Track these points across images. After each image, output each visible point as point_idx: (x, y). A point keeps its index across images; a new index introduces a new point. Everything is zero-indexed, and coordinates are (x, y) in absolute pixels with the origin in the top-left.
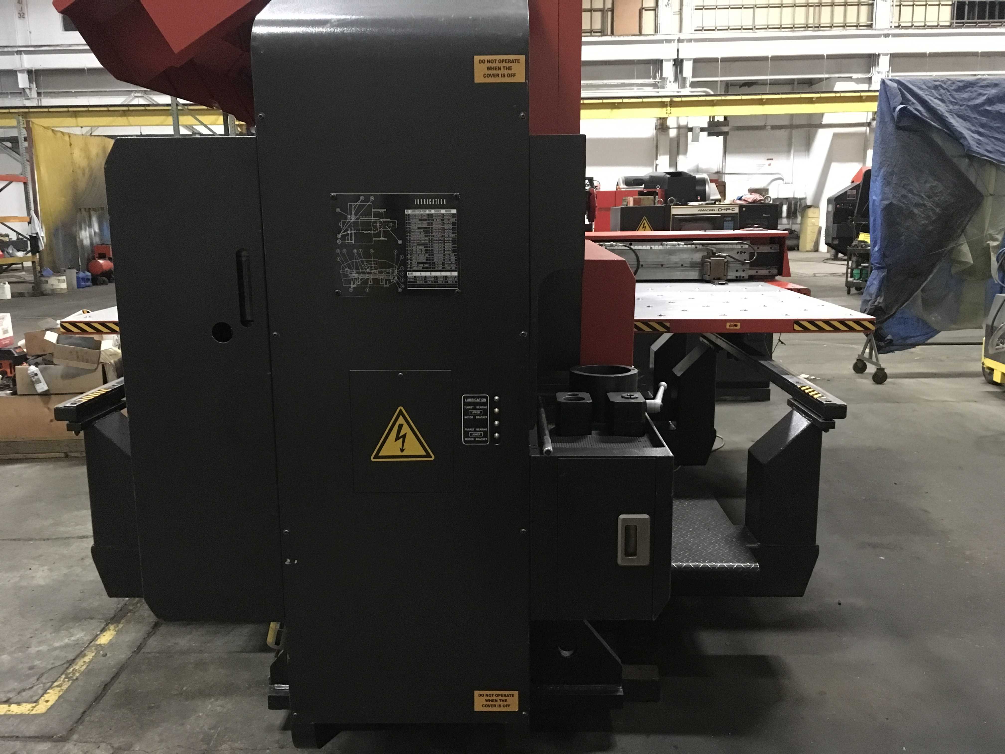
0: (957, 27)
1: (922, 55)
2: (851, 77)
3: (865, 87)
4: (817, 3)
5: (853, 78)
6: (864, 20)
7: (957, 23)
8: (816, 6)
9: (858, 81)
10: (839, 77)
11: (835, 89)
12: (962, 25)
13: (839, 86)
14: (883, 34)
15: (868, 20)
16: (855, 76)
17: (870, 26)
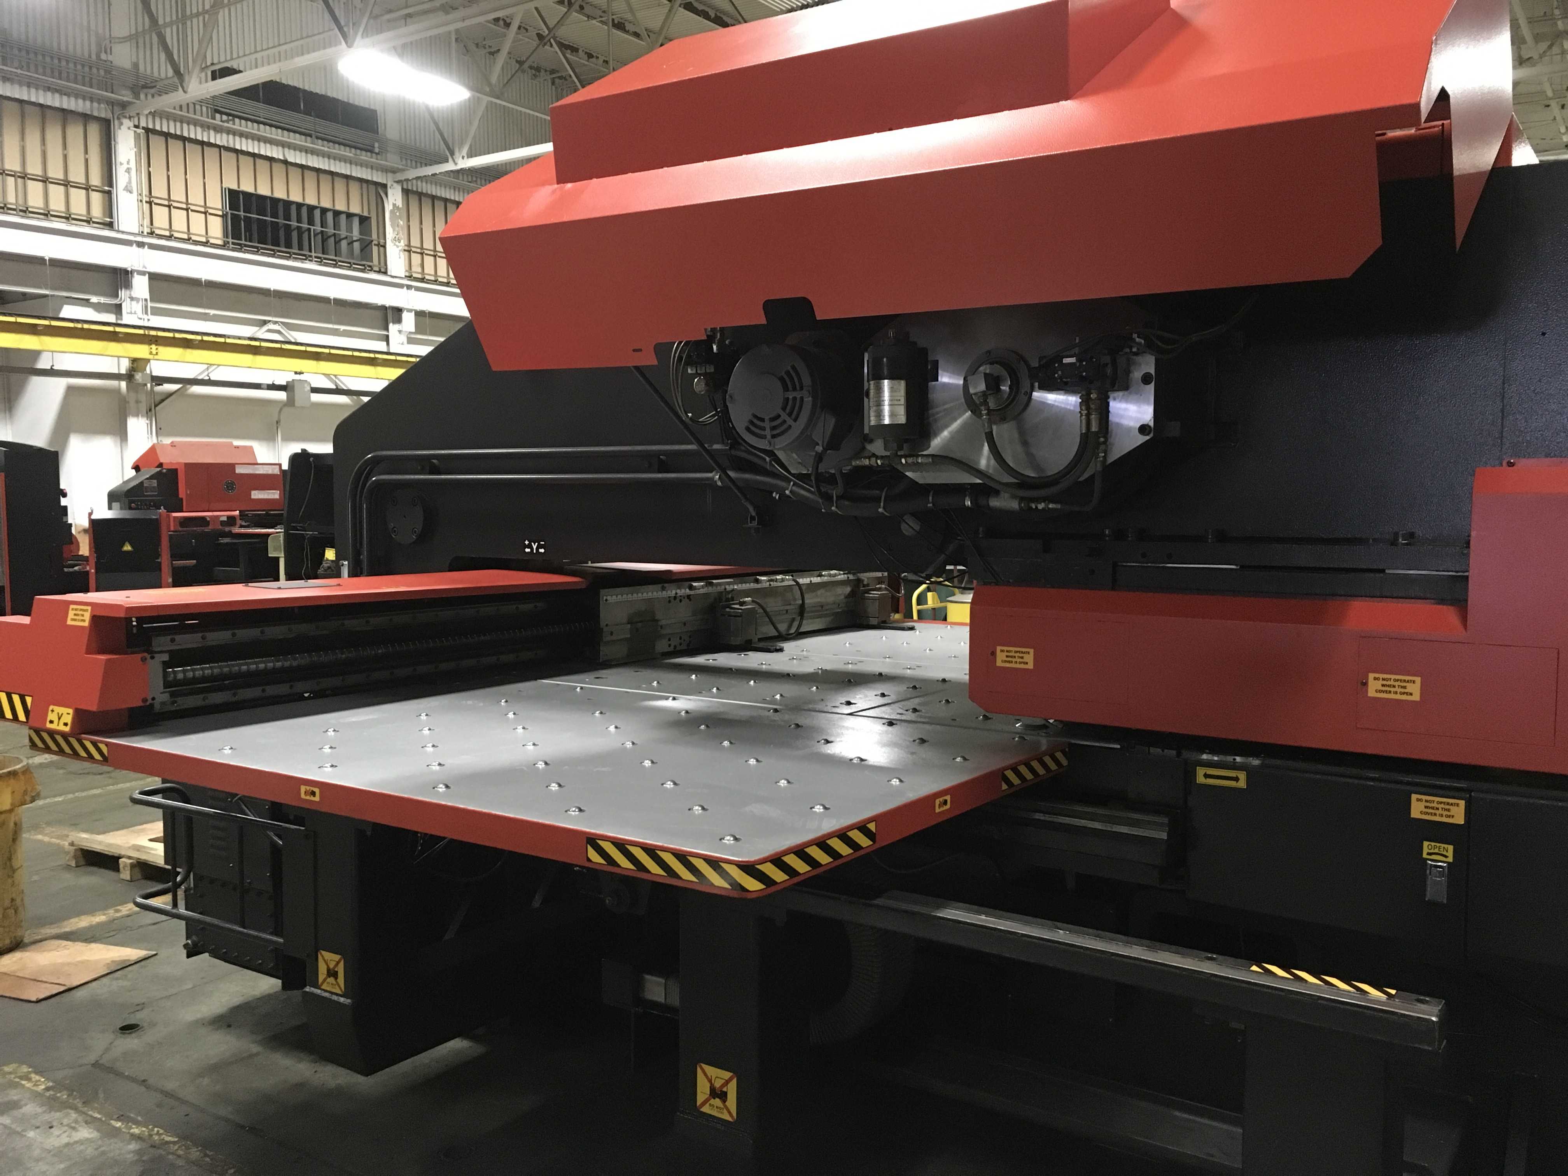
0: (233, 250)
1: (194, 283)
2: (88, 300)
3: (111, 318)
4: (20, 173)
5: (91, 301)
6: (97, 212)
7: (233, 244)
8: (19, 177)
9: (98, 307)
10: (67, 297)
11: (61, 315)
12: (240, 248)
13: (68, 311)
14: (135, 241)
15: (104, 216)
16: (94, 299)
17: (110, 225)
